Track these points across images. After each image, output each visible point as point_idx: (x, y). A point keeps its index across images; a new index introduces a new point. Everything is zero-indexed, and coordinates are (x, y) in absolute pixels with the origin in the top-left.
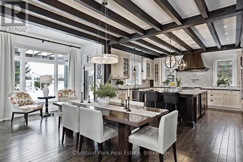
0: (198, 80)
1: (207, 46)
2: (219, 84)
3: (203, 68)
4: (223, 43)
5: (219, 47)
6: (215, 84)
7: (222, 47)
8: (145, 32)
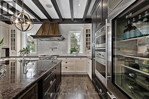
0: (56, 48)
2: (72, 52)
6: (69, 52)
7: (74, 19)
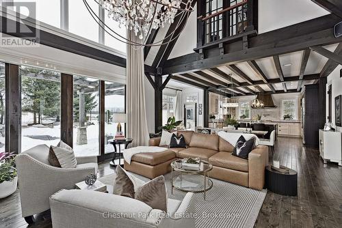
0: (269, 115)
1: (276, 89)
3: (274, 107)
4: (288, 88)
5: (285, 91)
6: (282, 118)
7: (288, 90)
8: (241, 84)
